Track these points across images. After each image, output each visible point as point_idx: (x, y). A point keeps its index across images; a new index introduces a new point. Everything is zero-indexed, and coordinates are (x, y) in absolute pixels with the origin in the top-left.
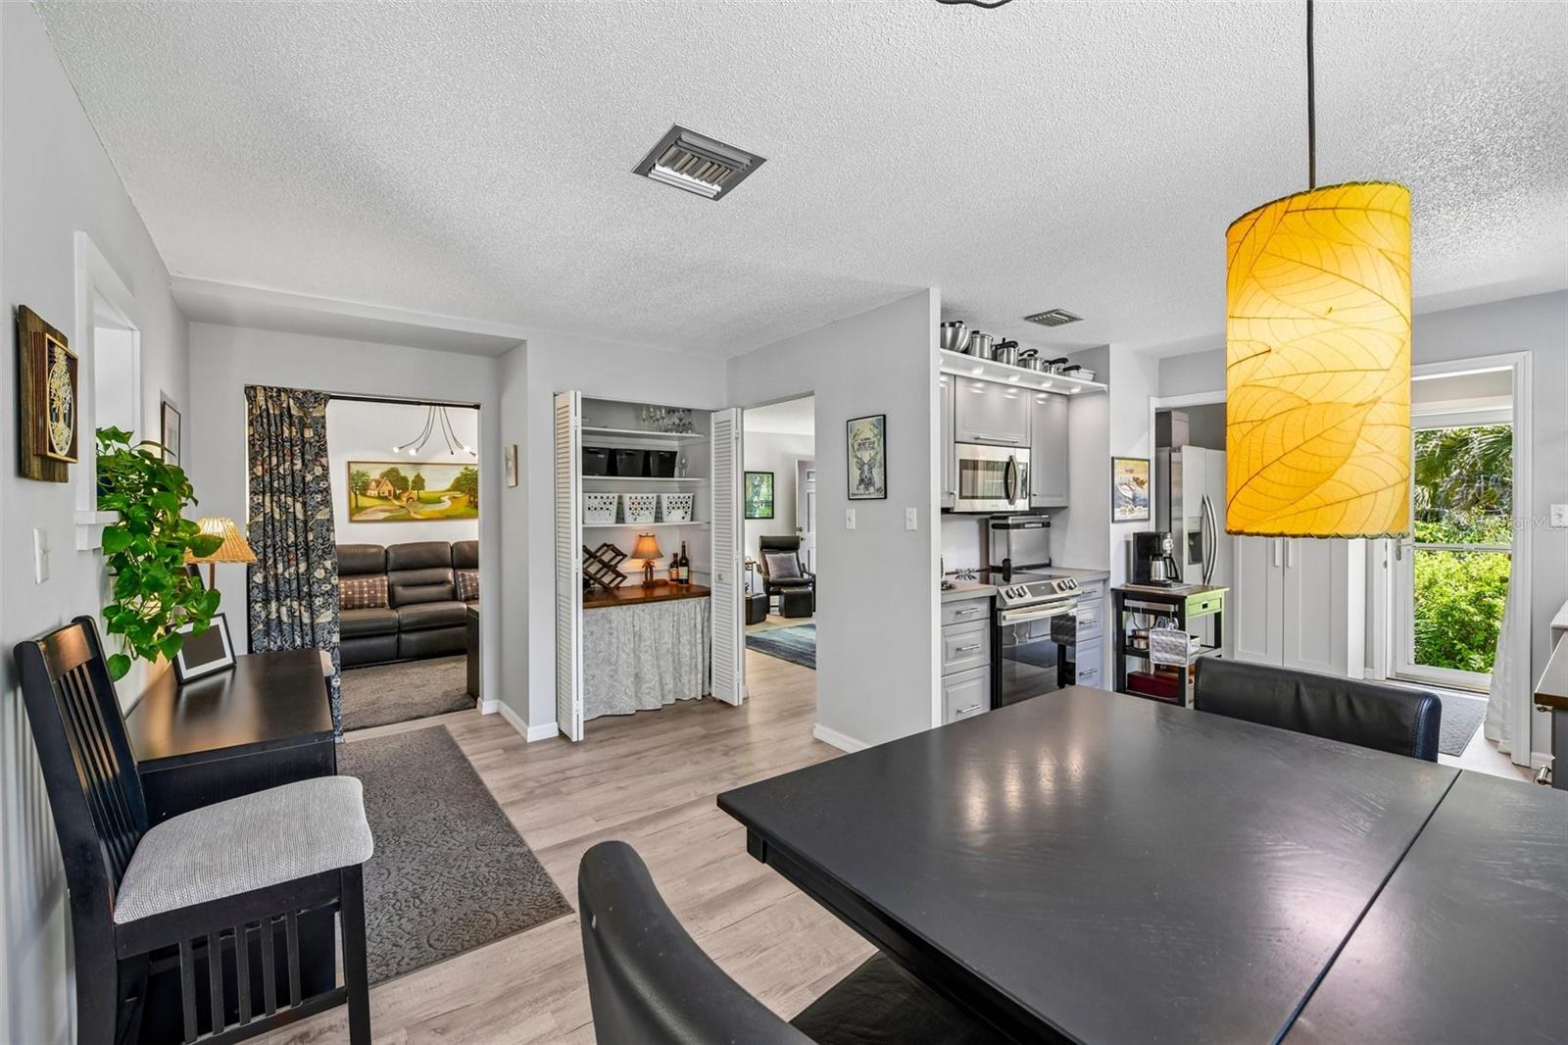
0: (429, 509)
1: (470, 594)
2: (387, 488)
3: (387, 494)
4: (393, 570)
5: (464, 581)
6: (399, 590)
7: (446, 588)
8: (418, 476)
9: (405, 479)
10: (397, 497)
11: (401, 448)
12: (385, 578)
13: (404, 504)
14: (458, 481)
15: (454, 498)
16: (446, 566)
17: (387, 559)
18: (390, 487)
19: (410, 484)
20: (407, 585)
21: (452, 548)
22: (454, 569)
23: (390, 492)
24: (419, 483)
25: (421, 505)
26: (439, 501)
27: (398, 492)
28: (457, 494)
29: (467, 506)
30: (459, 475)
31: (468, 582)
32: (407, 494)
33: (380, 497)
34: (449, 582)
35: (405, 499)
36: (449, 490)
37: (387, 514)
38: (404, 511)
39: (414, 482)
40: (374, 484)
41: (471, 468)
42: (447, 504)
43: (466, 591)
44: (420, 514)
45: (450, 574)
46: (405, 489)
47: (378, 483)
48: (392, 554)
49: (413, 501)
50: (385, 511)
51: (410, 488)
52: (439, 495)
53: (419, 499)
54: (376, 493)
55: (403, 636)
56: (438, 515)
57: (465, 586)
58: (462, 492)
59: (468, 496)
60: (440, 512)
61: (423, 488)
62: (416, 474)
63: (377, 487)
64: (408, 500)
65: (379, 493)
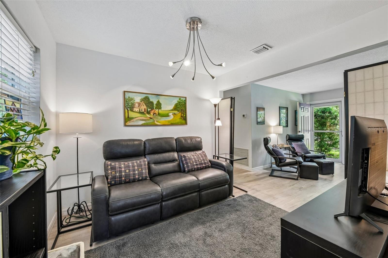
0: (163, 120)
1: (190, 168)
2: (144, 107)
3: (143, 111)
4: (149, 154)
5: (186, 160)
6: (153, 166)
7: (175, 164)
8: (158, 102)
9: (152, 103)
10: (149, 113)
11: (174, 63)
12: (145, 159)
13: (152, 116)
14: (176, 105)
15: (175, 114)
16: (173, 150)
17: (145, 147)
18: (145, 107)
19: (155, 106)
20: (156, 163)
21: (176, 140)
22: (177, 152)
23: (145, 109)
24: (159, 105)
25: (160, 117)
26: (168, 116)
27: (149, 110)
28: (176, 112)
29: (180, 119)
30: (177, 102)
31: (188, 161)
32: (153, 111)
33: (140, 113)
34: (177, 160)
35: (152, 114)
36: (172, 110)
37: (143, 122)
38: (151, 121)
39: (156, 105)
40: (137, 105)
41: (182, 99)
42: (172, 117)
43: (188, 166)
44: (159, 122)
45: (176, 155)
46: (152, 109)
47: (139, 104)
48: (147, 145)
49: (156, 115)
50: (143, 120)
51: (155, 107)
52: (168, 112)
53: (159, 114)
54: (138, 110)
55: (164, 203)
56: (167, 123)
57: (187, 163)
58: (178, 111)
59: (181, 113)
60: (169, 121)
61: (160, 108)
62: (157, 101)
63: (139, 106)
64: (153, 115)
65: (140, 110)
